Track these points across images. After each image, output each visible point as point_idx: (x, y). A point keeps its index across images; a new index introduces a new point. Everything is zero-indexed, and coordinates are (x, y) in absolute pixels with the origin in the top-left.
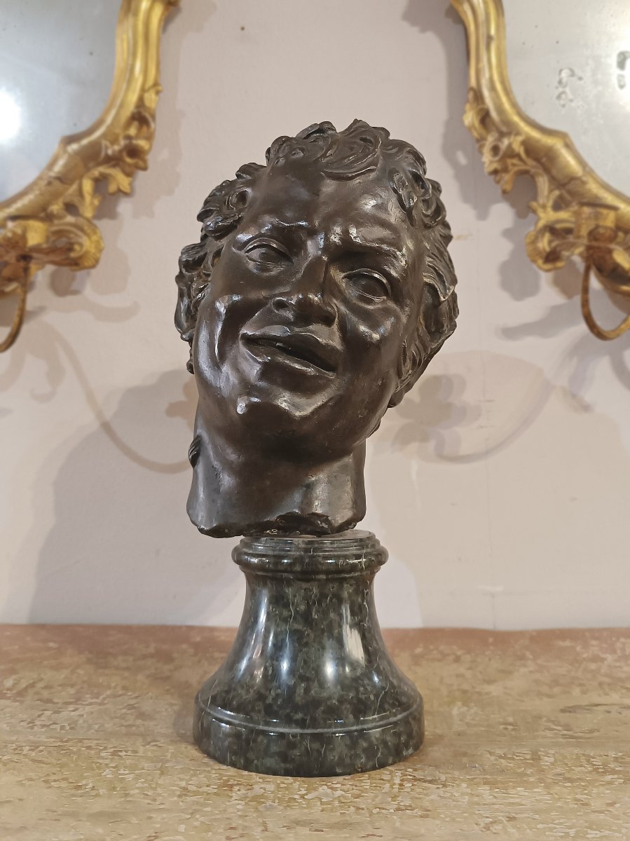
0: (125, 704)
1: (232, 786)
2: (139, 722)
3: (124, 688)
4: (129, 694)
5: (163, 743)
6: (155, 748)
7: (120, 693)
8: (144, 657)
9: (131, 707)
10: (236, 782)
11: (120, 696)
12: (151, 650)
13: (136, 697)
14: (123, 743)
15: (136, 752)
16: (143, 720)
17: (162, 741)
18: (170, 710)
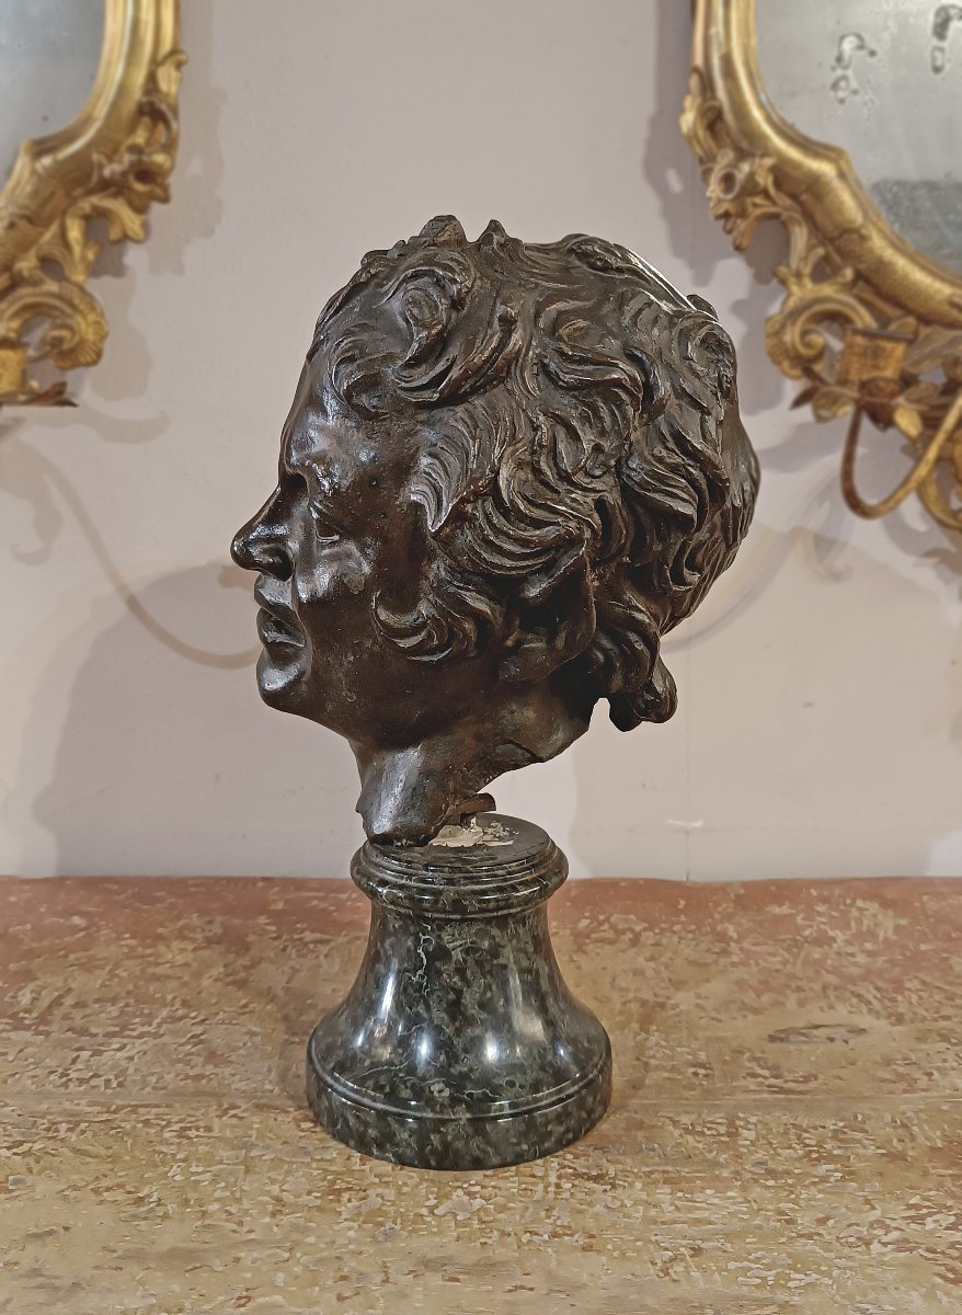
0: (189, 1035)
1: (338, 1192)
2: (209, 1069)
3: (185, 1003)
4: (193, 1015)
5: (245, 1111)
6: (234, 1121)
7: (180, 1012)
8: (210, 942)
9: (197, 1040)
10: (344, 1186)
11: (181, 1019)
12: (217, 930)
13: (203, 1021)
14: (192, 1113)
15: (209, 1129)
16: (216, 1066)
17: (244, 1107)
18: (249, 1044)
